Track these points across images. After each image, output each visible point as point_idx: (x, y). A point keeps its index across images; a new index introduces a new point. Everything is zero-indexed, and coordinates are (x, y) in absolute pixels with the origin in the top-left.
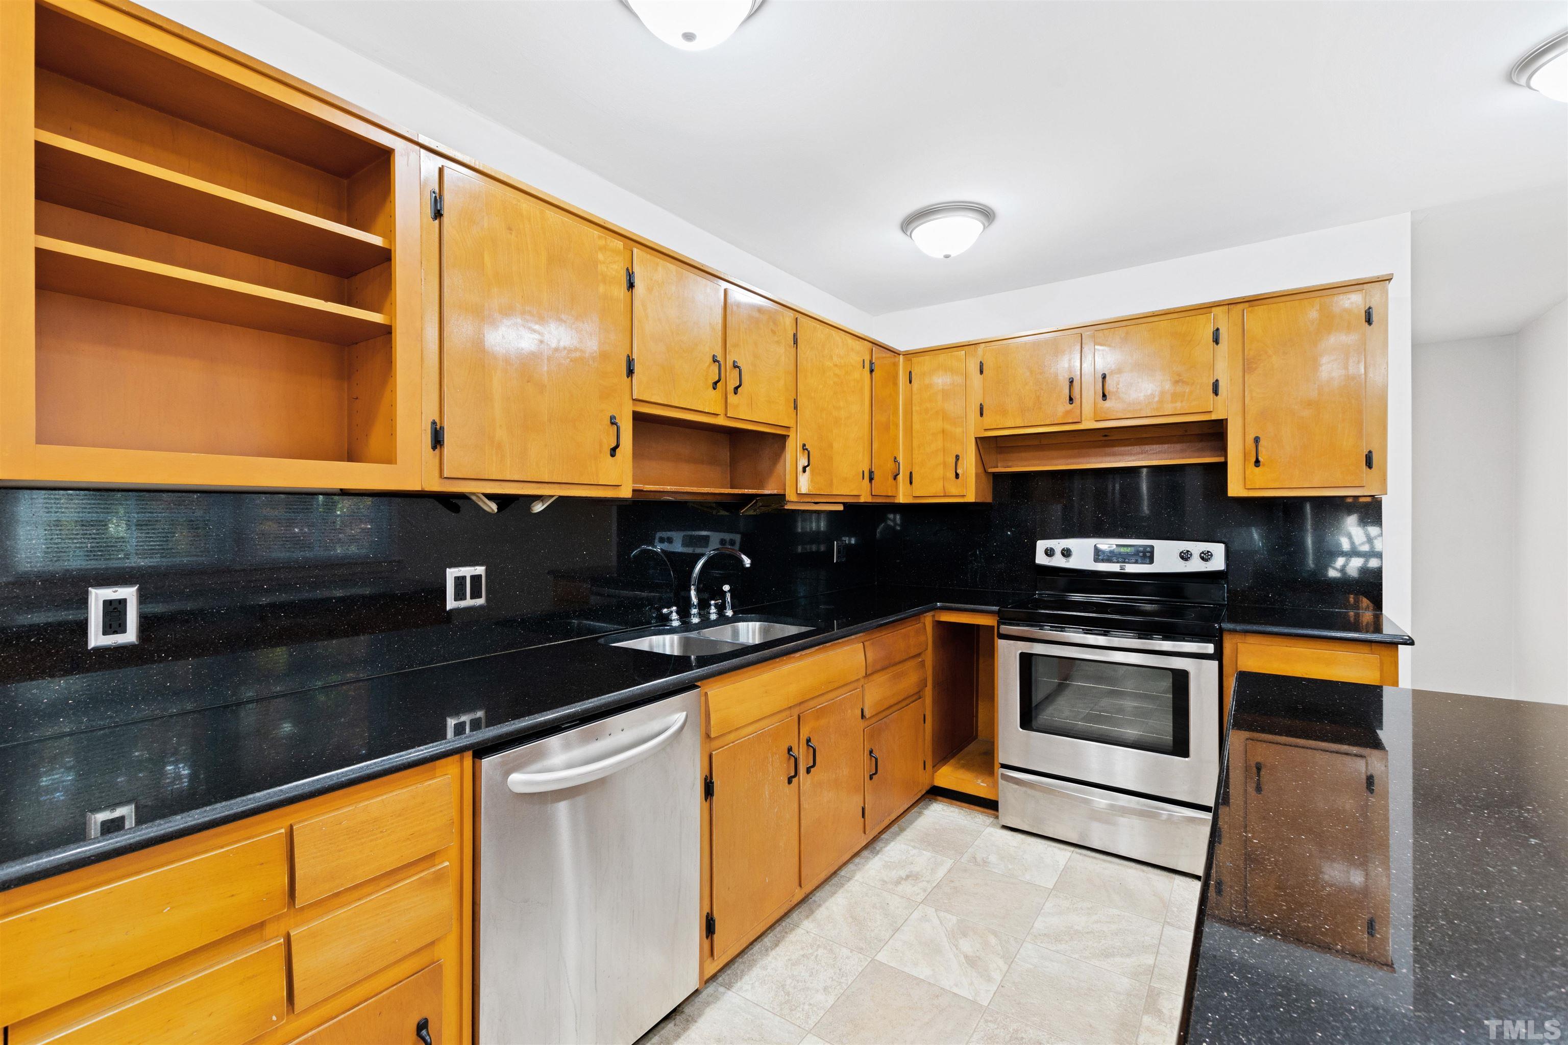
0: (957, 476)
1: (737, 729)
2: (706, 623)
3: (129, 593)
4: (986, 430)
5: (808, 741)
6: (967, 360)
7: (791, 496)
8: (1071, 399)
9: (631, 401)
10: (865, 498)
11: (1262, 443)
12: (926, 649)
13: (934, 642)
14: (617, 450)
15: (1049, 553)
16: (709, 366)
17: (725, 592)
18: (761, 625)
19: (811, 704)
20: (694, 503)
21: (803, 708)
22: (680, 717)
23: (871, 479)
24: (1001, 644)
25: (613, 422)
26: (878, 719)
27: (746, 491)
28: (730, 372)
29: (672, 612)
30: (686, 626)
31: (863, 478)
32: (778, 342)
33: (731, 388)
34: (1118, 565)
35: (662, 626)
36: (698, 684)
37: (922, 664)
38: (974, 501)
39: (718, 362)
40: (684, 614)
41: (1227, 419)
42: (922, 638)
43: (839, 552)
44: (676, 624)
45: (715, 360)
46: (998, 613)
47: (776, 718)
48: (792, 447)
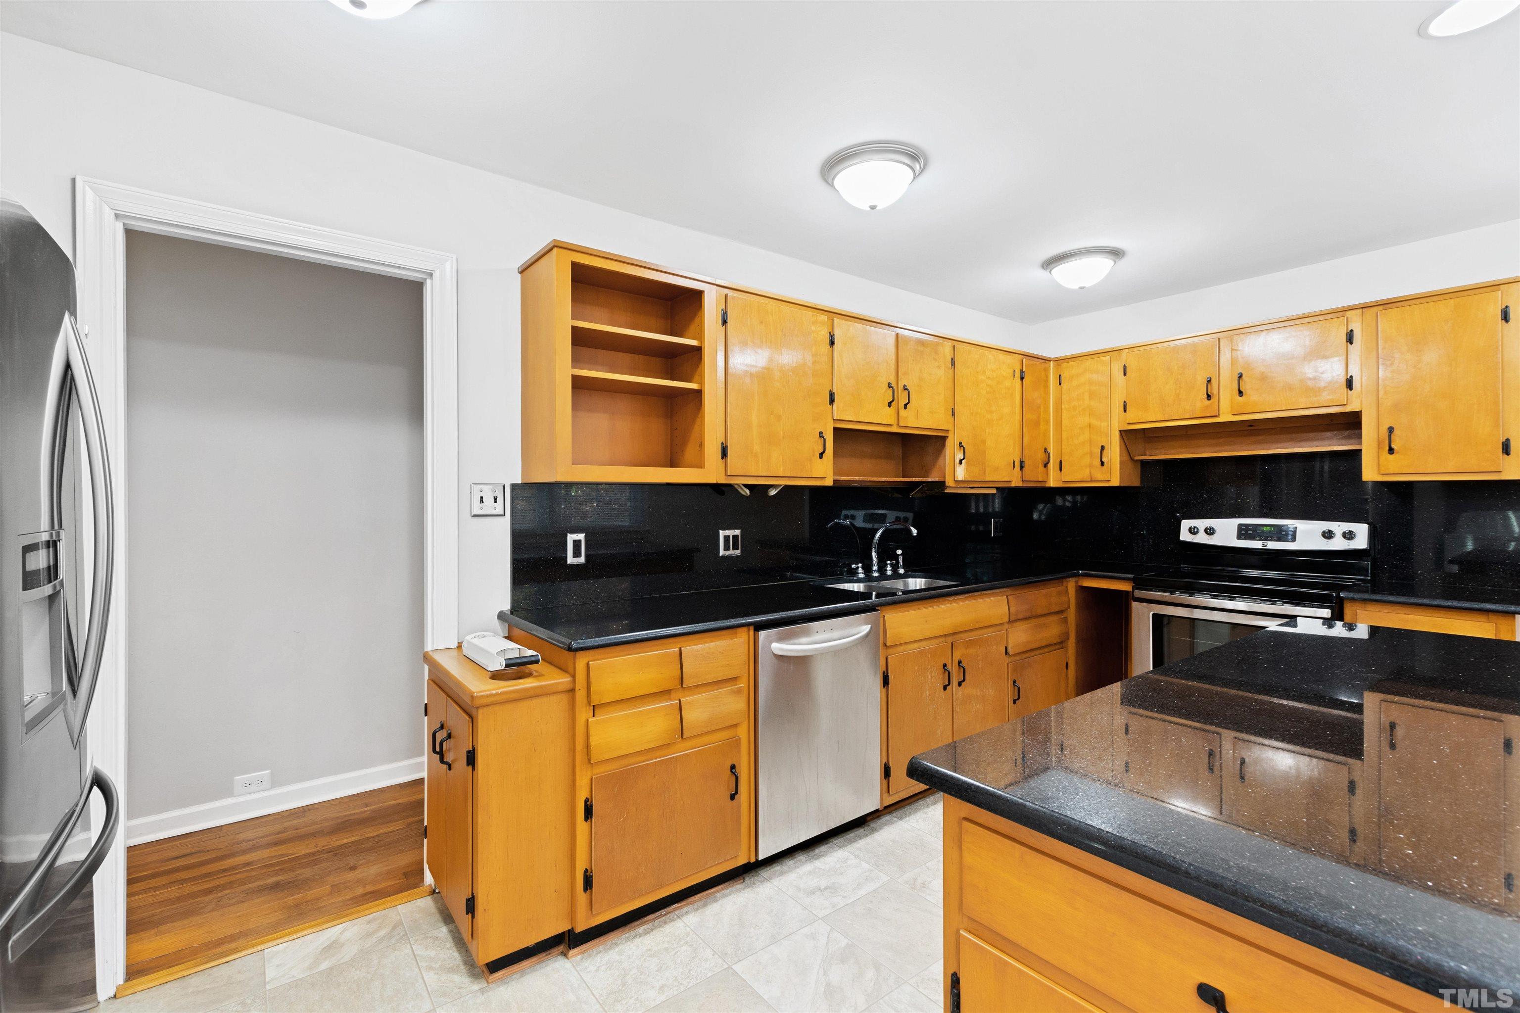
0: (1102, 464)
1: (906, 643)
2: (883, 576)
3: (581, 537)
4: (1129, 424)
5: (960, 662)
6: (1112, 364)
7: (949, 482)
8: (1209, 397)
9: (832, 421)
10: (1016, 482)
11: (1396, 432)
12: (1069, 608)
13: (1077, 604)
14: (824, 455)
15: (1193, 531)
16: (886, 391)
17: (898, 555)
18: (925, 581)
19: (962, 635)
20: (874, 488)
21: (956, 637)
22: (866, 629)
23: (1022, 468)
24: (1135, 605)
25: (821, 435)
26: (1020, 658)
27: (914, 479)
28: (901, 394)
29: (858, 567)
30: (869, 578)
31: (1014, 467)
32: (939, 367)
33: (902, 405)
34: (1261, 542)
35: (851, 576)
36: (879, 608)
37: (1065, 621)
38: (1118, 485)
39: (892, 387)
40: (868, 569)
41: (1361, 411)
42: (1064, 599)
43: (995, 528)
44: (861, 576)
45: (890, 386)
46: (1133, 580)
47: (934, 642)
48: (951, 445)
